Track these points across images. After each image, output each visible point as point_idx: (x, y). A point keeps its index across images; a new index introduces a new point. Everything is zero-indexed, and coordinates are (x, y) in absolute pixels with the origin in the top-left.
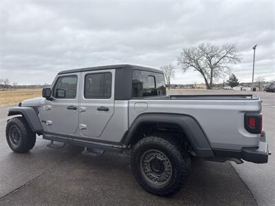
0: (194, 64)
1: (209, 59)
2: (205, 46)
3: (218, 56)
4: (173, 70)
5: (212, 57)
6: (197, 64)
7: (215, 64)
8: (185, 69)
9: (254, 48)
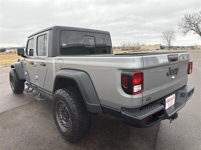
0: (194, 28)
8: (185, 33)
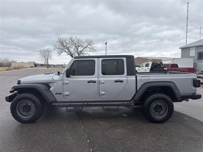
0: (66, 50)
1: (77, 47)
2: (74, 38)
3: (82, 46)
4: (50, 53)
5: (79, 46)
6: (69, 50)
7: (81, 52)
8: (60, 54)
9: (106, 44)
